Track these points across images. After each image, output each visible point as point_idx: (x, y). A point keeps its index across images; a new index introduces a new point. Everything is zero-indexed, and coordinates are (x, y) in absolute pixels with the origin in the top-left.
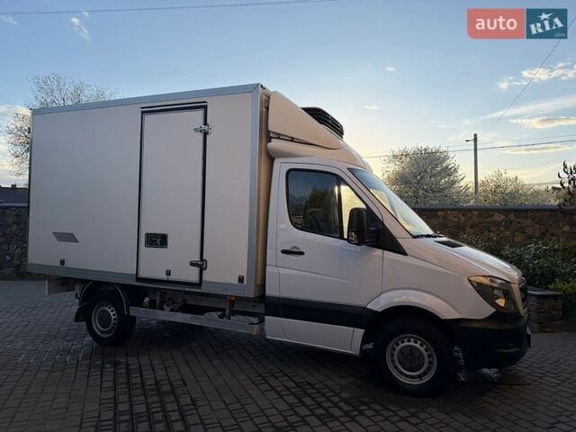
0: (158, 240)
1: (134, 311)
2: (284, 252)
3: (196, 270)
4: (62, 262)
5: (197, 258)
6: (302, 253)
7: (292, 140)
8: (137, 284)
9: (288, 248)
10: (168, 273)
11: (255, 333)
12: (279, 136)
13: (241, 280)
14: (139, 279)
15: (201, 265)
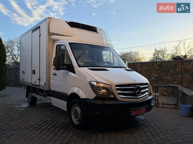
1: (34, 95)
2: (54, 75)
4: (23, 79)
6: (56, 75)
7: (58, 35)
9: (54, 73)
10: (35, 82)
11: (49, 102)
12: (54, 34)
13: (45, 84)
15: (39, 79)
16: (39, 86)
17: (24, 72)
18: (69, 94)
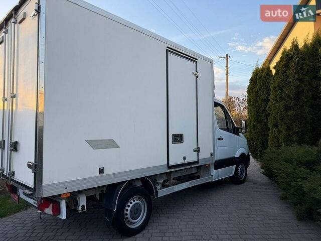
0: (178, 138)
2: (219, 139)
3: (196, 153)
4: (101, 171)
5: (196, 147)
6: (222, 139)
8: (169, 171)
9: (219, 137)
10: (184, 159)
14: (169, 167)
16: (197, 162)
17: (111, 144)
18: (237, 155)
